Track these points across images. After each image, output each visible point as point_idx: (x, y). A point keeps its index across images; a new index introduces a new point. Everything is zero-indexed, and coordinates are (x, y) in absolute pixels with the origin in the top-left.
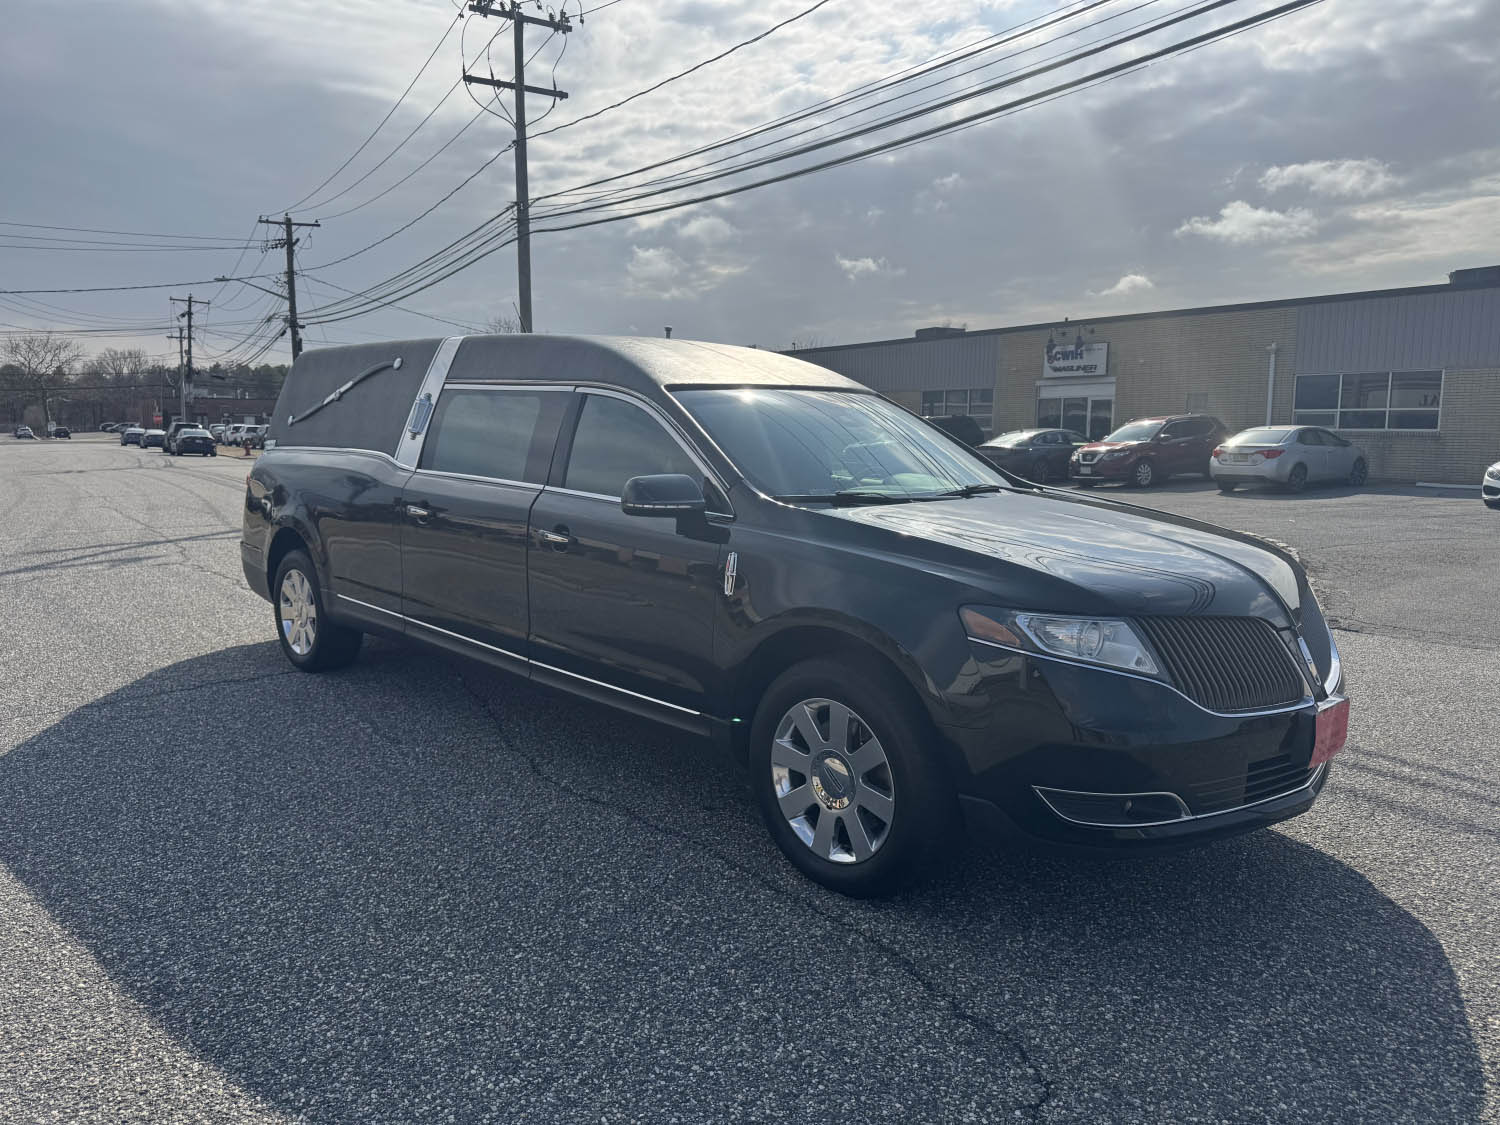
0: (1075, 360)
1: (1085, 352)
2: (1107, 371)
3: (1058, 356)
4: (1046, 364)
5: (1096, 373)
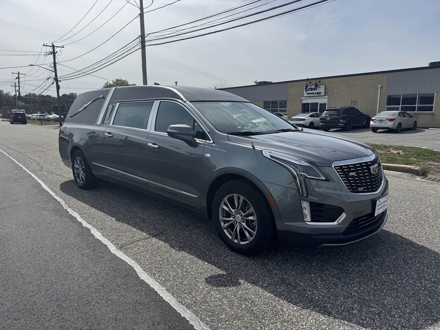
0: (314, 91)
1: (317, 88)
2: (325, 94)
3: (309, 89)
4: (305, 92)
5: (321, 95)
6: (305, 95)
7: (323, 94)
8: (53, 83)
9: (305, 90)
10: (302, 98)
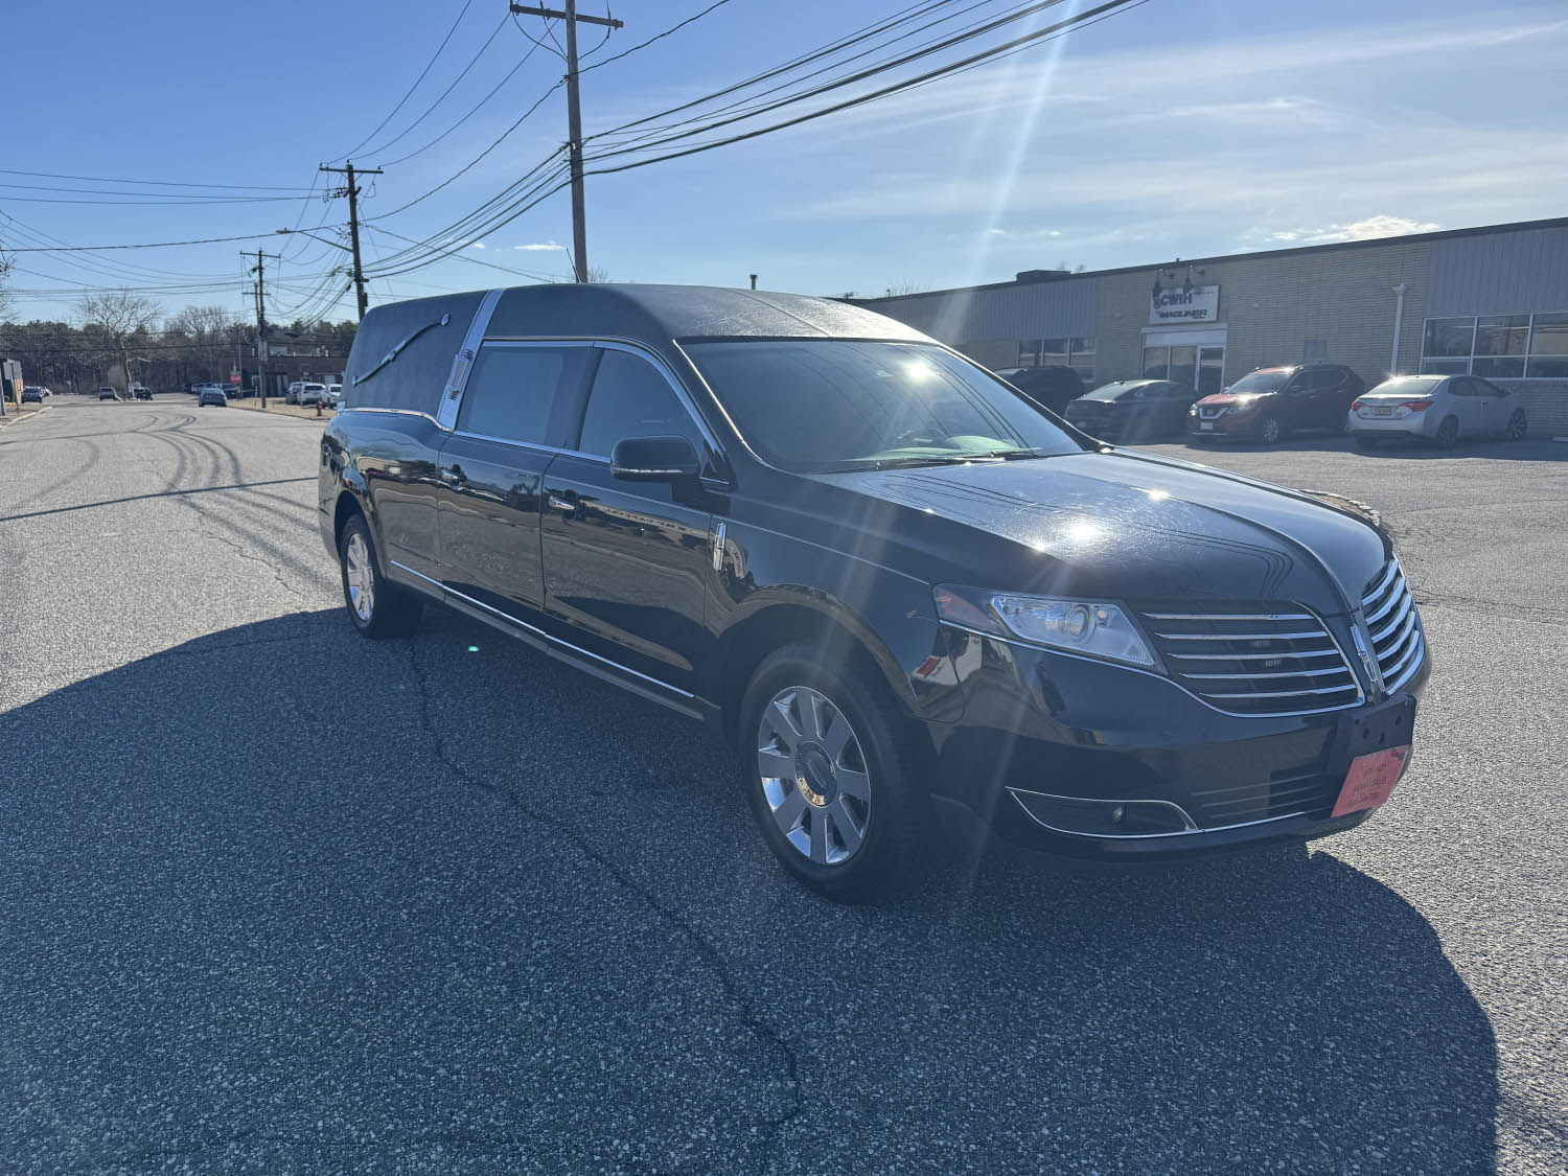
0: (1183, 306)
1: (1193, 296)
2: (1218, 318)
3: (1166, 300)
4: (1153, 310)
5: (1205, 320)
6: (1154, 318)
7: (1211, 316)
8: (350, 286)
9: (1152, 301)
10: (1143, 330)
